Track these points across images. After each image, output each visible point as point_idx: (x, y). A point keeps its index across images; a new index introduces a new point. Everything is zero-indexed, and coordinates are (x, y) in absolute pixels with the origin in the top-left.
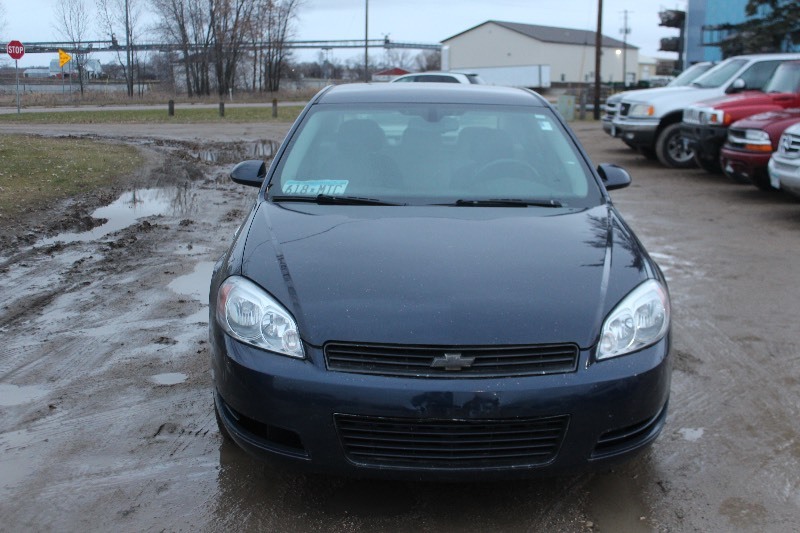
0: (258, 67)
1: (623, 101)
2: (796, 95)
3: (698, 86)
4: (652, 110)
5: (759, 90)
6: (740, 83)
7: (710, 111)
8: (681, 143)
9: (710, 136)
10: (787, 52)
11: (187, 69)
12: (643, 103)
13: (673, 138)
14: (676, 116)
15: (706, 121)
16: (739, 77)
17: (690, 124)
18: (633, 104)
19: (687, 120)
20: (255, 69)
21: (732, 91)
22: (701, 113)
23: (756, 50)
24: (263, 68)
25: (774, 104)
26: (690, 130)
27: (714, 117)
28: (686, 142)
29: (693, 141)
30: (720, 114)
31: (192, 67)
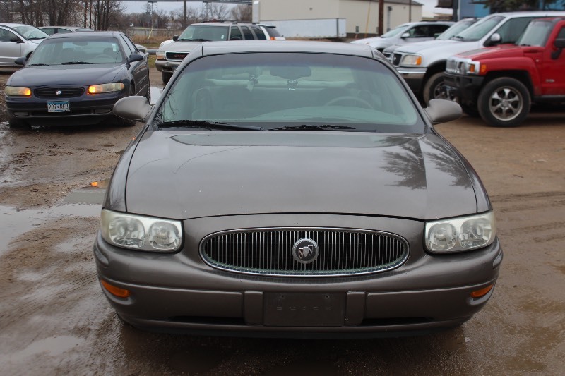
0: (88, 16)
1: (395, 52)
2: (544, 48)
3: (462, 39)
4: (420, 60)
5: (512, 43)
6: (497, 37)
7: (469, 61)
8: (444, 89)
9: (469, 84)
10: (544, 10)
11: (23, 18)
12: (412, 54)
13: (439, 85)
14: (440, 66)
15: (465, 71)
16: (495, 32)
17: (452, 73)
18: (403, 54)
19: (449, 70)
20: (86, 19)
21: (490, 43)
22: (461, 63)
23: (515, 8)
24: (93, 17)
25: (524, 56)
26: (452, 78)
27: (473, 66)
28: (449, 88)
29: (454, 88)
30: (477, 64)
31: (27, 16)
